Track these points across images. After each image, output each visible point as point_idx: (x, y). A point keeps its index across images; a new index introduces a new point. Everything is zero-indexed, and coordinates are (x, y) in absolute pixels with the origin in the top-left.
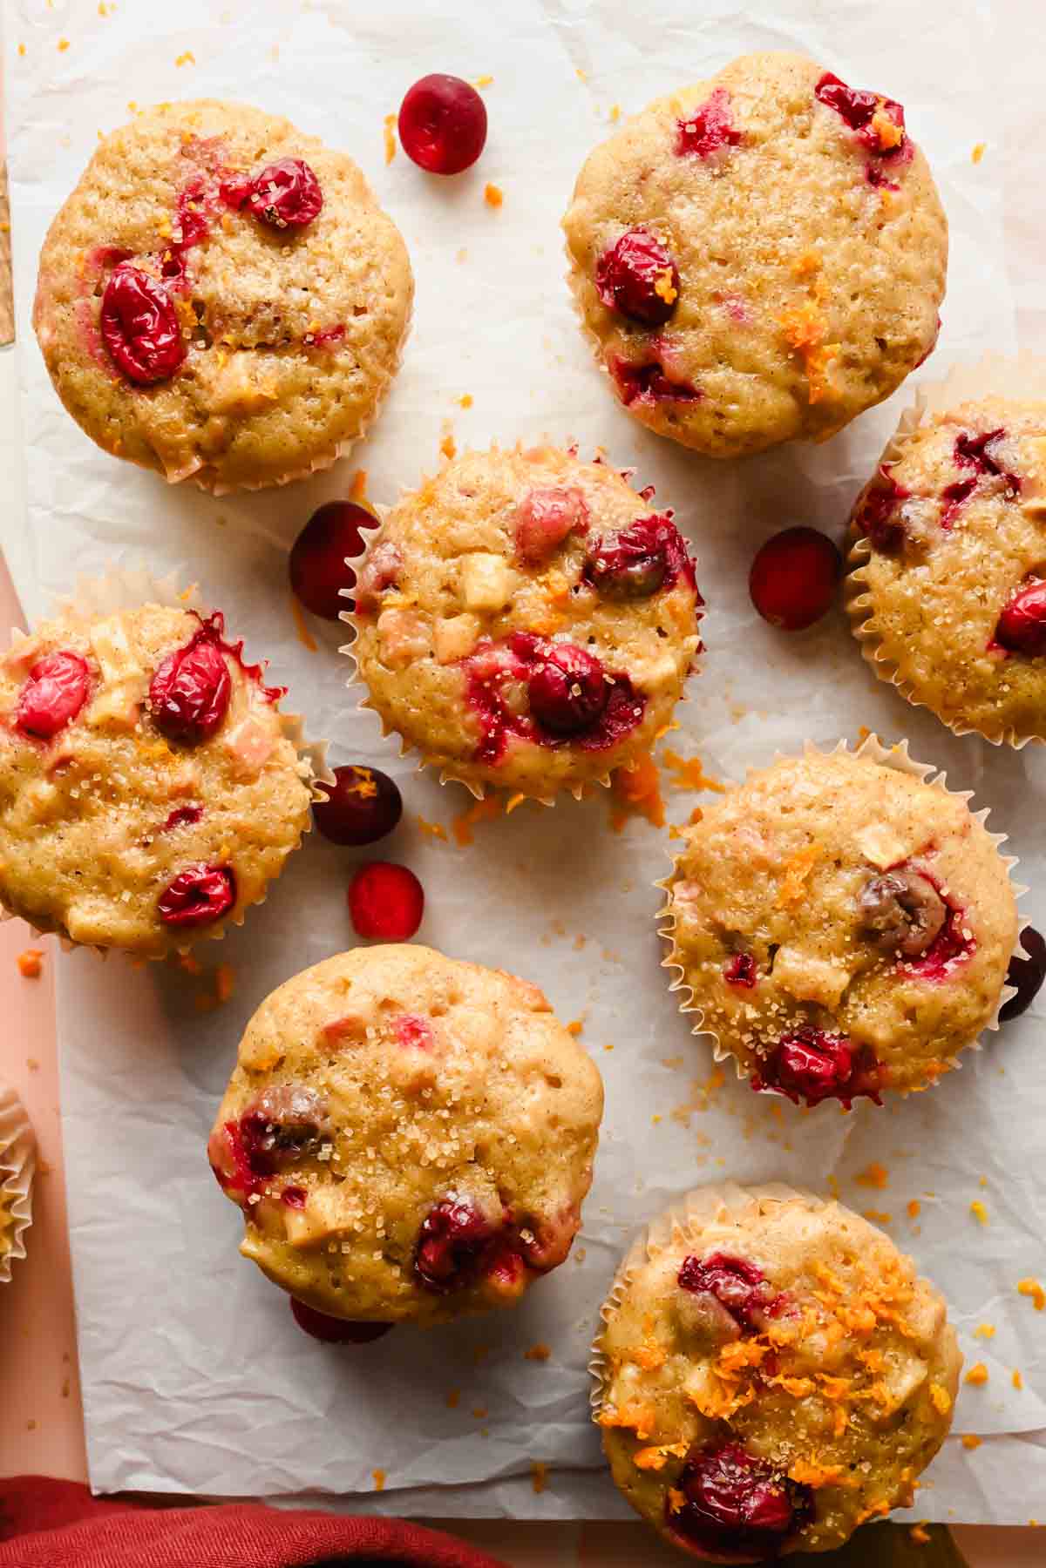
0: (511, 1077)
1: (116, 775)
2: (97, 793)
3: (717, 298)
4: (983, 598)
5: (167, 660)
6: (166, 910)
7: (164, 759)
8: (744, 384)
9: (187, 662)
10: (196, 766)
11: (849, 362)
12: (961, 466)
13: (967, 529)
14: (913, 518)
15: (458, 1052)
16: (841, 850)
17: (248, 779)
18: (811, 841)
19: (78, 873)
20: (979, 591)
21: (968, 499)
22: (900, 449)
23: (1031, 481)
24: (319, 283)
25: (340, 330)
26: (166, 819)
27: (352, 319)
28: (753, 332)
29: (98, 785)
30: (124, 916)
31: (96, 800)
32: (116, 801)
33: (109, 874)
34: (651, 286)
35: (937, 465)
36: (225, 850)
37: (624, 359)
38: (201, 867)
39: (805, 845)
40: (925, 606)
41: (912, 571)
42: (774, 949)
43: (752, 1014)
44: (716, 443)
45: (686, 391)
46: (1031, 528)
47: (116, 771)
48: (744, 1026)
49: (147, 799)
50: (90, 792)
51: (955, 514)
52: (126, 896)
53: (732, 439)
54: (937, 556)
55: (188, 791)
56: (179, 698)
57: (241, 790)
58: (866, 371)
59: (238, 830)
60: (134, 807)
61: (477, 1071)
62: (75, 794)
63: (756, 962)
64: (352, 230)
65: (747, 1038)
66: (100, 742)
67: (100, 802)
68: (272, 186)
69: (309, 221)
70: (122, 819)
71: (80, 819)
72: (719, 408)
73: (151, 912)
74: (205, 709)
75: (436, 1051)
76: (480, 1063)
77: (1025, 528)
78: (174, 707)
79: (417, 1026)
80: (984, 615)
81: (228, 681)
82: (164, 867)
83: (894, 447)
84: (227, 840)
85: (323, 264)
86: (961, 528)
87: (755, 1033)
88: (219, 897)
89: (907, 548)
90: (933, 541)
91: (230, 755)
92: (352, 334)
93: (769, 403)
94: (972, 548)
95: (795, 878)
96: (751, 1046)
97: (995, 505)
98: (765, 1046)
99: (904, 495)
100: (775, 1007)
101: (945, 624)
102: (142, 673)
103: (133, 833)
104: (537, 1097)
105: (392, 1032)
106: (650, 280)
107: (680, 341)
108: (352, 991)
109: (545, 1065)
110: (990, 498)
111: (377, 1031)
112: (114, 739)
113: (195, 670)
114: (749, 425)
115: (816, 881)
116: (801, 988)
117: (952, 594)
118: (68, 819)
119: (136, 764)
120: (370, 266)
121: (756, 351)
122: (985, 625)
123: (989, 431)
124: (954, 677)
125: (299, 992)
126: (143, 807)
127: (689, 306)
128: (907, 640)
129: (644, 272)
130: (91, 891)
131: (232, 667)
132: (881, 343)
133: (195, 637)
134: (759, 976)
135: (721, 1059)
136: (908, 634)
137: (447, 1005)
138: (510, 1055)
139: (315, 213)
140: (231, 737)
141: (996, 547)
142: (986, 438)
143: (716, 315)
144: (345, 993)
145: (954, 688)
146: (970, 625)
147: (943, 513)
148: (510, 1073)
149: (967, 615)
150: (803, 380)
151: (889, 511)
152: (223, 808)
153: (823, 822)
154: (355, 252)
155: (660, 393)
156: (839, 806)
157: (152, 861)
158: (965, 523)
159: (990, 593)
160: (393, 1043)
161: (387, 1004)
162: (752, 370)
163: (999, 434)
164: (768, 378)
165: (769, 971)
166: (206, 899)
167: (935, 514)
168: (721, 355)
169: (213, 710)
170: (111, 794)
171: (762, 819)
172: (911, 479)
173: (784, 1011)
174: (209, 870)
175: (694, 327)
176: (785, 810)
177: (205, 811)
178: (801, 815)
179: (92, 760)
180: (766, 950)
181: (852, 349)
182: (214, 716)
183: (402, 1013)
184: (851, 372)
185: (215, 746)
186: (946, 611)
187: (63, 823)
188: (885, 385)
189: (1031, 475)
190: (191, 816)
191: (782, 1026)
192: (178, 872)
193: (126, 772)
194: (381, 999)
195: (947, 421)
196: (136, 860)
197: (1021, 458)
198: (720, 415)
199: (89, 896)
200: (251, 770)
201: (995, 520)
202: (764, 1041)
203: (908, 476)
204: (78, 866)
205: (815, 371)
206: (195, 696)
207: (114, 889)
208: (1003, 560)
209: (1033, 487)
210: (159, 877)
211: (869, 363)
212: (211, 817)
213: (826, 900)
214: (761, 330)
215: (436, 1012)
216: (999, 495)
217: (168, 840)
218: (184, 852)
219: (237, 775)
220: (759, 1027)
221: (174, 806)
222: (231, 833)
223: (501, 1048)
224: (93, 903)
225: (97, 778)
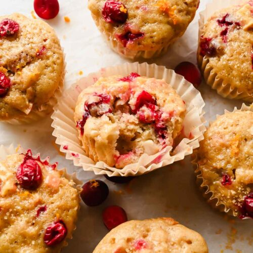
0: (176, 246)
1: (16, 207)
2: (12, 215)
3: (137, 8)
4: (244, 56)
5: (19, 168)
6: (47, 242)
7: (29, 196)
8: (155, 26)
9: (25, 165)
10: (39, 194)
11: (180, 11)
12: (222, 26)
13: (231, 41)
14: (216, 43)
15: (156, 245)
16: (245, 135)
17: (56, 191)
18: (236, 134)
19: (16, 242)
20: (243, 55)
21: (228, 33)
22: (203, 30)
23: (242, 22)
24: (31, 40)
25: (44, 47)
26: (36, 213)
27: (44, 43)
28: (151, 12)
29: (12, 213)
30: (35, 249)
31: (13, 217)
32: (19, 215)
33: (25, 238)
34: (119, 10)
35: (215, 29)
36: (58, 215)
37: (119, 34)
38: (53, 223)
39: (234, 137)
40: (230, 64)
41: (222, 57)
42: (234, 171)
43: (233, 192)
44: (154, 45)
45: (139, 35)
46: (248, 33)
47: (16, 206)
48: (232, 198)
49: (28, 210)
50: (10, 216)
51: (226, 38)
52: (33, 242)
53: (158, 43)
54: (227, 50)
55: (40, 202)
56: (26, 175)
57: (55, 196)
58: (185, 12)
59: (59, 207)
60: (25, 214)
61: (165, 248)
62: (6, 218)
63: (230, 176)
64: (30, 25)
65: (234, 201)
66: (8, 199)
67: (14, 218)
68: (4, 27)
69: (18, 29)
70: (23, 219)
71: (10, 226)
72: (151, 35)
73: (43, 244)
74: (35, 176)
75: (150, 247)
76: (164, 245)
77: (246, 34)
78: (26, 178)
79: (141, 242)
80: (247, 60)
81: (39, 167)
82: (41, 228)
83: (201, 30)
84: (57, 212)
85: (29, 36)
86: (229, 41)
87: (236, 199)
88: (62, 230)
89: (218, 52)
90: (224, 47)
91: (48, 186)
92: (47, 46)
93: (163, 28)
94: (235, 45)
95: (234, 147)
96: (236, 204)
97: (236, 31)
98: (240, 202)
99: (210, 40)
100: (240, 189)
101: (238, 67)
102: (13, 174)
103: (28, 222)
104: (186, 248)
105: (134, 248)
106: (118, 9)
107: (133, 22)
108: (116, 241)
109: (184, 238)
110: (233, 31)
111: (129, 249)
112: (11, 197)
113: (28, 166)
114: (161, 36)
115: (241, 146)
116: (246, 179)
117: (236, 58)
118: (6, 227)
119: (21, 201)
120: (41, 29)
121: (154, 17)
122: (249, 63)
123: (224, 15)
124: (247, 80)
125: (101, 249)
126: (28, 213)
127: (131, 13)
128: (230, 76)
129: (115, 8)
130: (22, 246)
131: (39, 163)
132: (186, 3)
133: (25, 159)
134: (232, 180)
135: (227, 211)
136: (229, 75)
137: (147, 233)
138: (173, 240)
139: (19, 27)
140: (46, 181)
141: (241, 42)
142: (225, 18)
143: (139, 12)
144: (114, 243)
145: (248, 84)
146: (245, 64)
147: (223, 39)
148: (175, 245)
149: (243, 62)
150: (170, 19)
151: (208, 45)
152: (52, 203)
153: (237, 129)
154: (35, 28)
155: (133, 39)
156: (240, 123)
157: (37, 228)
158: (230, 39)
159: (246, 53)
160: (135, 251)
161: (129, 240)
162: (155, 22)
163: (227, 15)
164: (160, 22)
165: (235, 178)
166: (58, 232)
167: (221, 40)
168: (145, 21)
169: (38, 175)
170: (17, 214)
171: (219, 133)
172: (210, 35)
173: (243, 189)
174: (55, 223)
175: (135, 18)
176: (225, 129)
177: (47, 206)
178: (230, 128)
179: (7, 205)
180: (232, 172)
181: (179, 7)
182: (39, 177)
183: (135, 241)
184: (181, 13)
185: (42, 186)
186: (237, 63)
187: (5, 229)
188: (192, 14)
189: (241, 20)
190: (43, 209)
191: (243, 194)
192: (46, 228)
193: (18, 205)
194: (126, 239)
195: (212, 18)
196: (32, 230)
197: (237, 18)
198: (151, 37)
199: (22, 248)
200: (56, 188)
201: (237, 35)
202: (240, 201)
203: (209, 35)
204: (15, 240)
205: (172, 15)
206: (31, 173)
207: (29, 242)
208: (245, 44)
209: (244, 22)
210: (41, 232)
211: (184, 10)
212: (50, 207)
213: (245, 151)
214: (153, 11)
215: (145, 236)
216: (236, 29)
217: (39, 219)
218: (46, 221)
219: (53, 192)
220: (237, 196)
221: (37, 209)
222: (58, 209)
223: (169, 238)
224: (23, 249)
225: (11, 210)
